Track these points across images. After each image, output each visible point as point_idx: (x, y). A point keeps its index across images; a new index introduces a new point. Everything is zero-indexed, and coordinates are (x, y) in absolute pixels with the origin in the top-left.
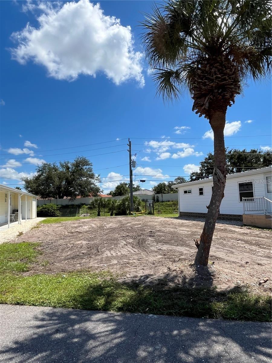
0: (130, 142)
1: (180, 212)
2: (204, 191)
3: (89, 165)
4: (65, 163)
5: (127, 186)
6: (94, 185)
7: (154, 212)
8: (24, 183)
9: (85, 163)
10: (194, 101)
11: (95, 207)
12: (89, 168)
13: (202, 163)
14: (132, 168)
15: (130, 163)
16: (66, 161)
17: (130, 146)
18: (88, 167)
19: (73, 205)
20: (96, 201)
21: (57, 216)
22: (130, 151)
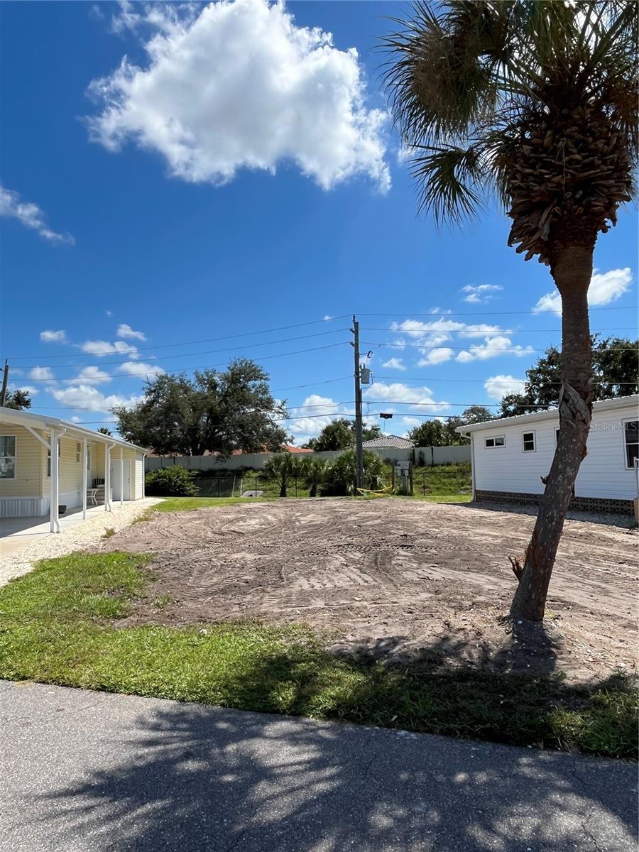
0: (356, 324)
1: (476, 491)
2: (537, 441)
3: (261, 378)
4: (207, 374)
5: (349, 428)
6: (273, 424)
7: (414, 490)
8: (117, 419)
9: (253, 373)
10: (511, 221)
11: (274, 477)
12: (261, 386)
13: (531, 372)
14: (361, 386)
15: (357, 373)
16: (210, 369)
17: (356, 332)
18: (258, 383)
19: (225, 470)
20: (277, 461)
21: (190, 495)
22: (356, 346)
